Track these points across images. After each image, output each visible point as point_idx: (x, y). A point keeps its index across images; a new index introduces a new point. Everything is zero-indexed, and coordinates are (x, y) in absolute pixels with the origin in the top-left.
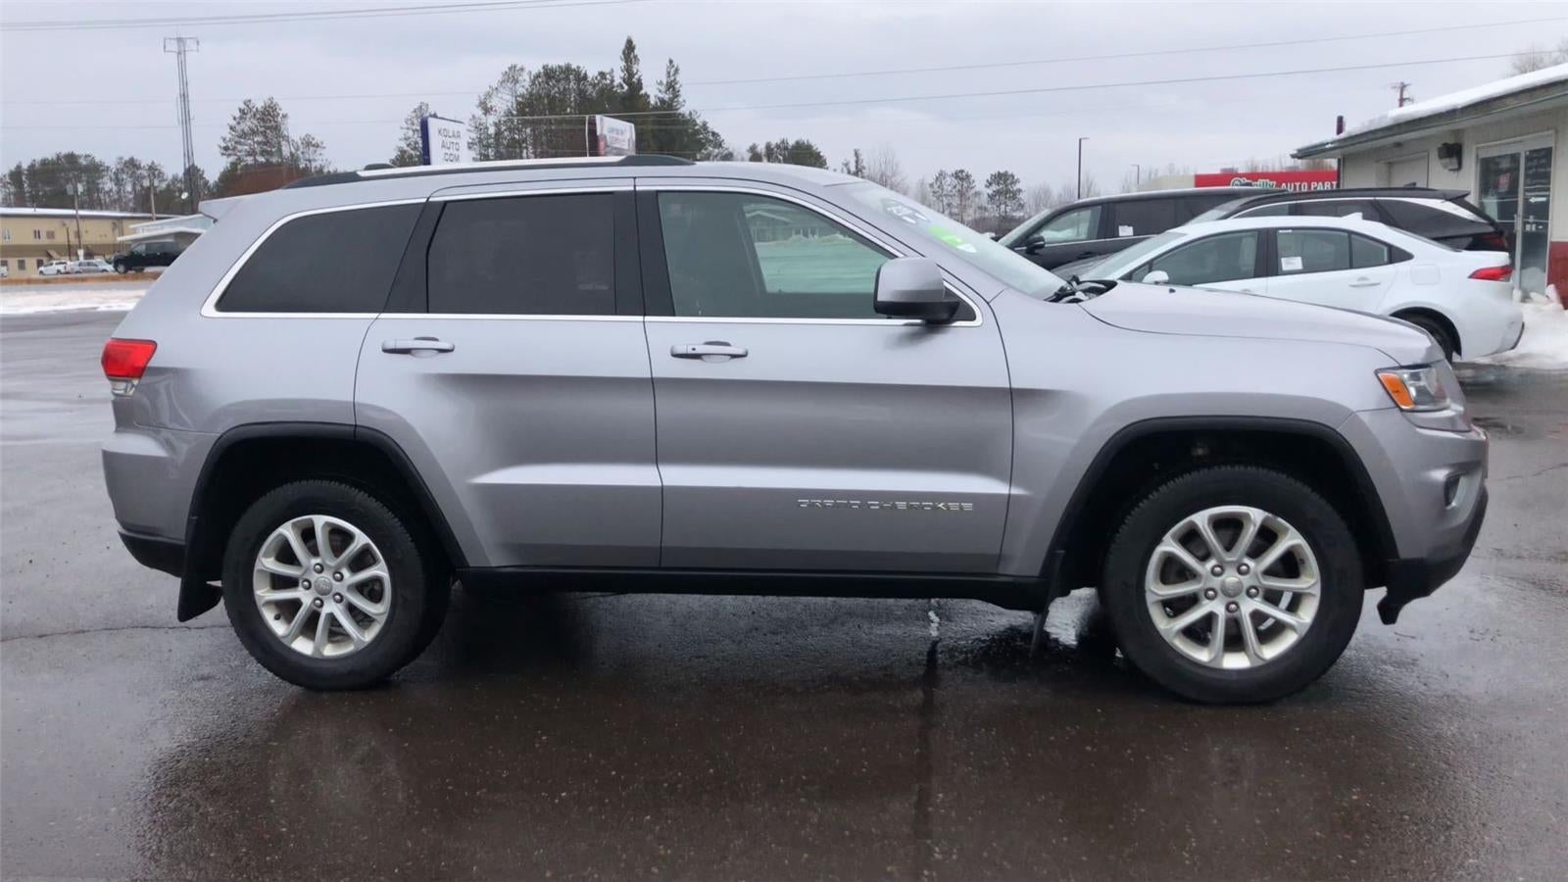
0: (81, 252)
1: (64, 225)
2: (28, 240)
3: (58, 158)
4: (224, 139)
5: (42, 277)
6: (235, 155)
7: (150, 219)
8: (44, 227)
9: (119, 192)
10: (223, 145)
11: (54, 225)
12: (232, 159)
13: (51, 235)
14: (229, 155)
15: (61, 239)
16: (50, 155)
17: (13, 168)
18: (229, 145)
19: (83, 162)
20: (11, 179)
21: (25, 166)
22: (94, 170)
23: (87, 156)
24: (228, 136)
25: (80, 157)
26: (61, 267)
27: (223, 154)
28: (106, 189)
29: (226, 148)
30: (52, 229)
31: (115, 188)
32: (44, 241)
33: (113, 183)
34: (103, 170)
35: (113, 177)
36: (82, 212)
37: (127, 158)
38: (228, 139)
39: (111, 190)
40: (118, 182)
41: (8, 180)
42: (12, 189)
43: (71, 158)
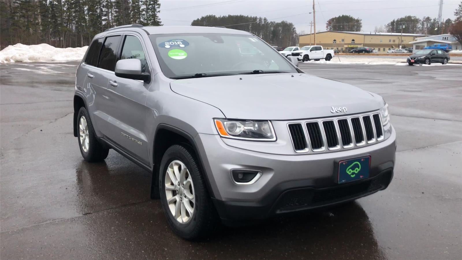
0: (401, 46)
1: (398, 38)
2: (387, 42)
3: (406, 18)
4: (456, 10)
5: (388, 53)
6: (459, 15)
7: (425, 36)
8: (392, 38)
9: (422, 27)
10: (456, 12)
11: (395, 38)
12: (458, 16)
13: (394, 41)
14: (457, 15)
15: (397, 42)
16: (403, 17)
17: (392, 21)
18: (458, 11)
19: (413, 18)
20: (391, 24)
21: (396, 20)
22: (416, 21)
23: (414, 17)
24: (458, 9)
25: (412, 17)
26: (393, 51)
27: (455, 15)
28: (419, 27)
29: (457, 13)
30: (394, 39)
31: (421, 26)
32: (392, 43)
33: (421, 25)
34: (419, 21)
35: (422, 23)
36: (403, 34)
37: (426, 17)
38: (458, 10)
39: (420, 27)
40: (423, 25)
41: (390, 24)
42: (391, 27)
43: (409, 17)
